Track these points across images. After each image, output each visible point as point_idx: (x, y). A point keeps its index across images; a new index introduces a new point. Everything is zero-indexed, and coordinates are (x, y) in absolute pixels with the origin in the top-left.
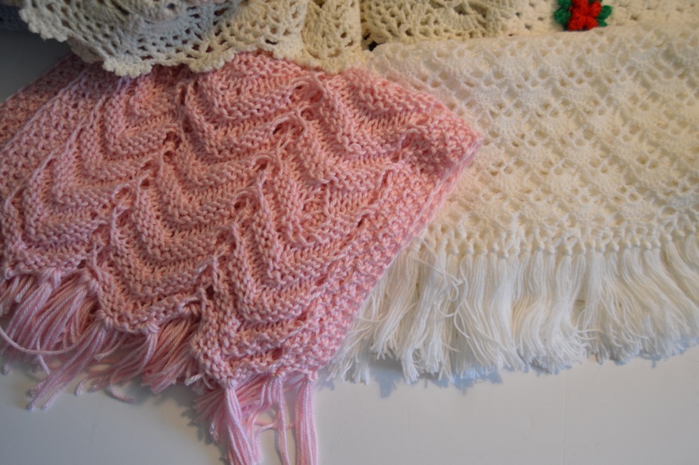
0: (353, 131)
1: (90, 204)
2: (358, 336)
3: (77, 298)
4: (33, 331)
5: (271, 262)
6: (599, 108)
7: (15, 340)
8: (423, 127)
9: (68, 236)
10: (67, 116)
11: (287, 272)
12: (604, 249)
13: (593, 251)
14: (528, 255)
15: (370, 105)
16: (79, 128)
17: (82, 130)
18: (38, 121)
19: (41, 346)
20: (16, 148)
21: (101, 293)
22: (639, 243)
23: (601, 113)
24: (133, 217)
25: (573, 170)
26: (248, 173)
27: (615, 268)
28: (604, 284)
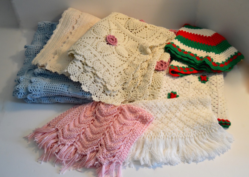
0: (129, 115)
1: (77, 130)
2: (131, 155)
3: (73, 148)
4: (63, 155)
5: (113, 137)
6: (177, 112)
7: (59, 157)
8: (142, 114)
9: (72, 136)
10: (72, 117)
11: (116, 139)
12: (181, 138)
13: (179, 138)
14: (165, 138)
15: (132, 110)
16: (74, 119)
17: (75, 119)
18: (66, 118)
19: (64, 159)
20: (62, 122)
21: (78, 147)
22: (189, 137)
23: (178, 113)
24: (85, 133)
25: (173, 123)
26: (108, 123)
27: (185, 142)
28: (183, 146)
